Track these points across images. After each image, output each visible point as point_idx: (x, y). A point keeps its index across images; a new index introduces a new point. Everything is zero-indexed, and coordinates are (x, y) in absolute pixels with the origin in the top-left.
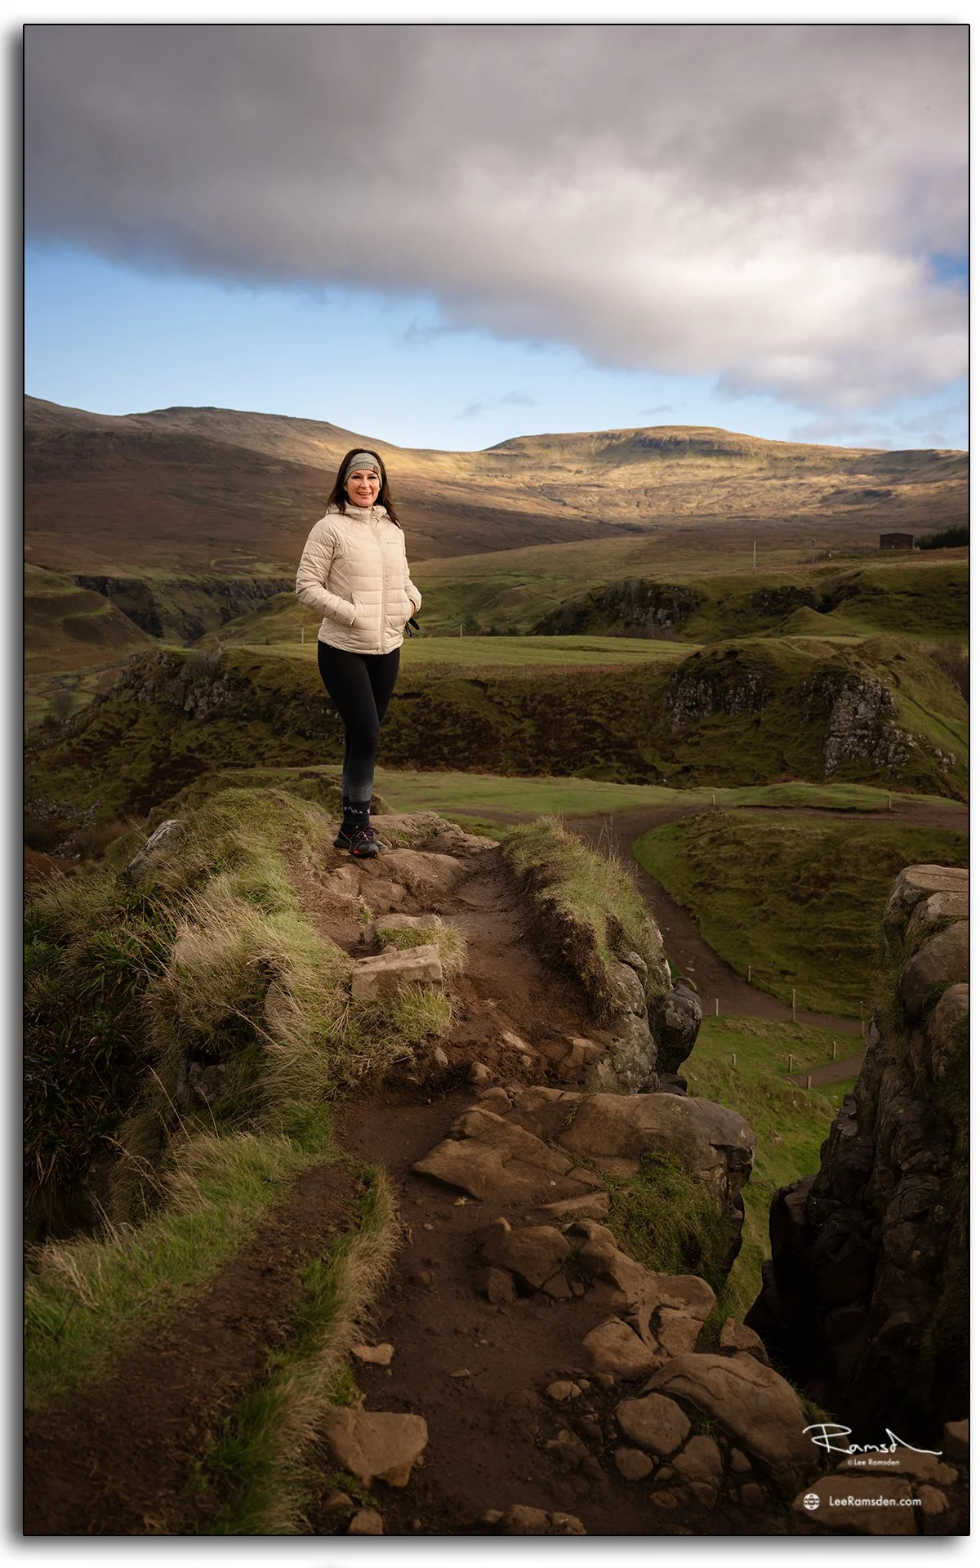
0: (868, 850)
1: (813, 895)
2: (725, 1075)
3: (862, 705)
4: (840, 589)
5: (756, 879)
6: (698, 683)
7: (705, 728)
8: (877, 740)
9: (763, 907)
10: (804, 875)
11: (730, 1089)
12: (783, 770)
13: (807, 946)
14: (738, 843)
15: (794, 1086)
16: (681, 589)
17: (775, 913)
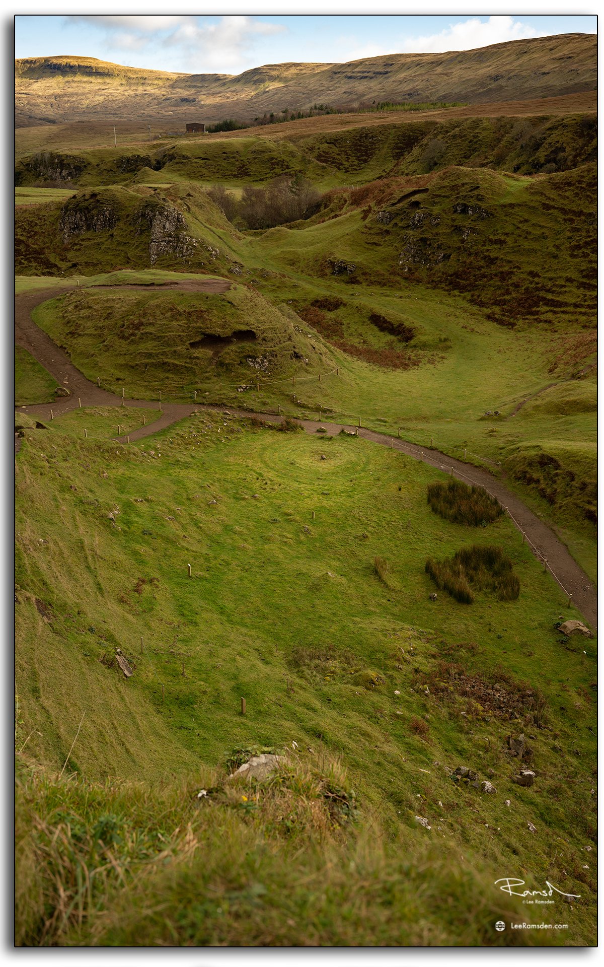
0: (160, 307)
1: (132, 334)
2: (74, 443)
3: (167, 223)
4: (165, 156)
5: (100, 328)
6: (76, 214)
7: (83, 240)
8: (177, 243)
9: (105, 343)
10: (126, 323)
11: (77, 450)
12: (128, 263)
13: (130, 363)
14: (90, 307)
15: (117, 443)
16: (74, 158)
17: (112, 346)
